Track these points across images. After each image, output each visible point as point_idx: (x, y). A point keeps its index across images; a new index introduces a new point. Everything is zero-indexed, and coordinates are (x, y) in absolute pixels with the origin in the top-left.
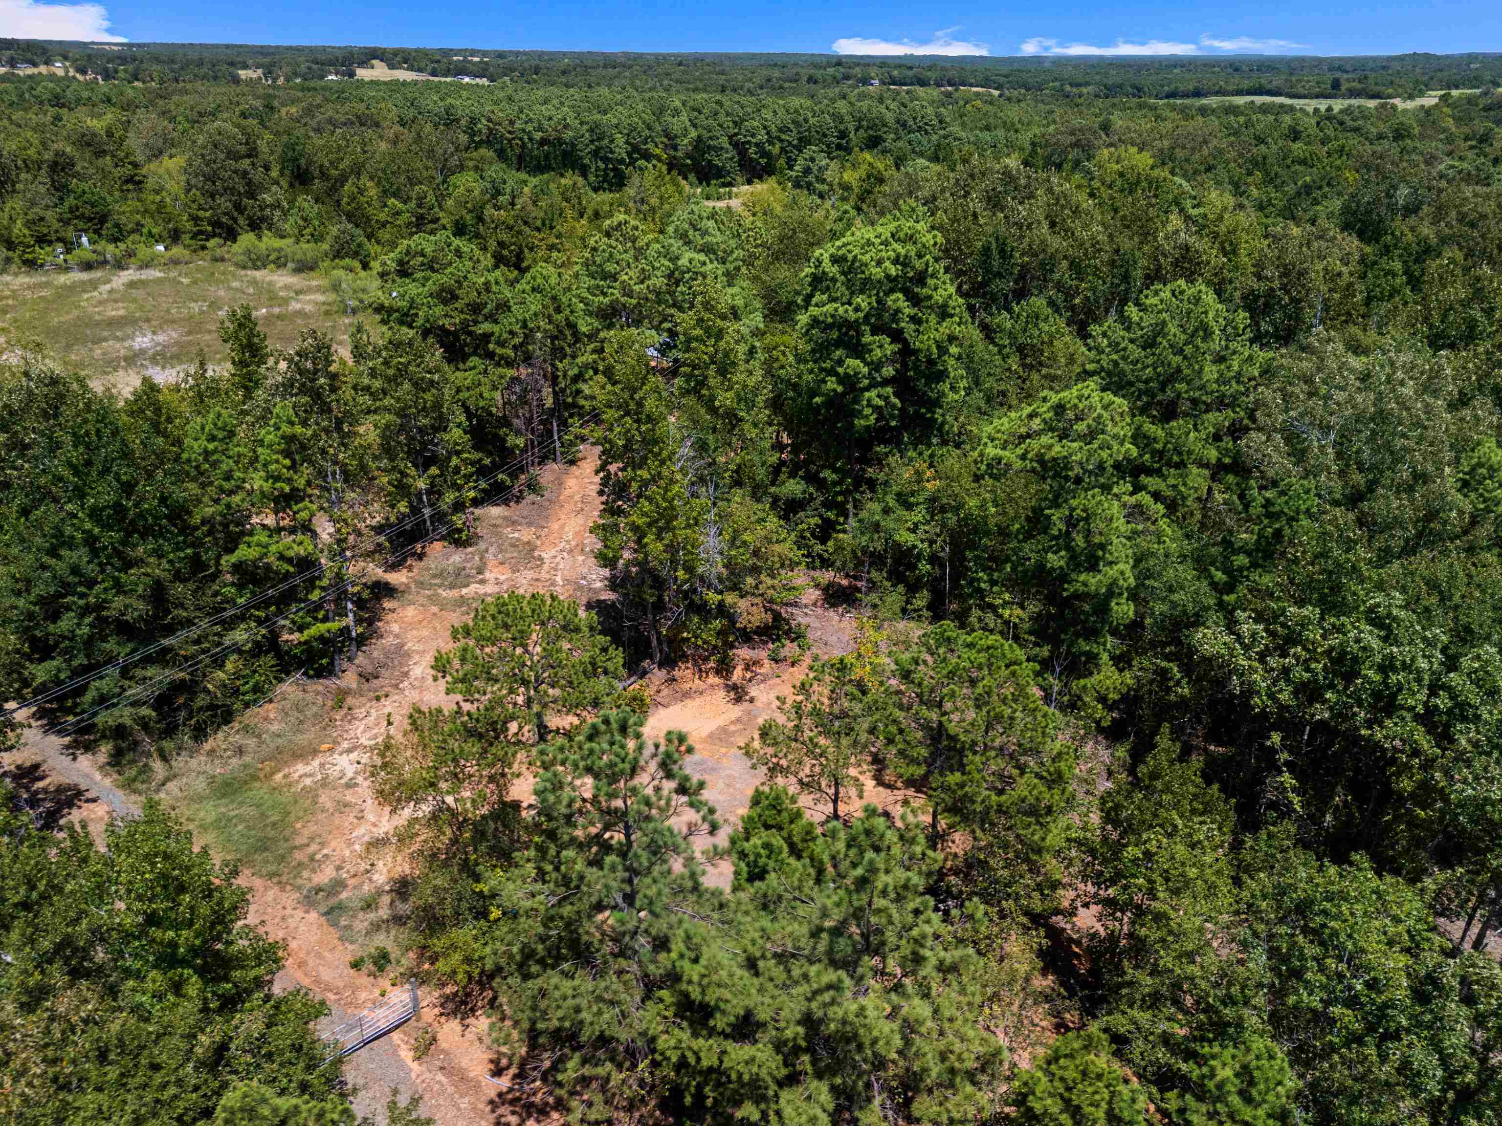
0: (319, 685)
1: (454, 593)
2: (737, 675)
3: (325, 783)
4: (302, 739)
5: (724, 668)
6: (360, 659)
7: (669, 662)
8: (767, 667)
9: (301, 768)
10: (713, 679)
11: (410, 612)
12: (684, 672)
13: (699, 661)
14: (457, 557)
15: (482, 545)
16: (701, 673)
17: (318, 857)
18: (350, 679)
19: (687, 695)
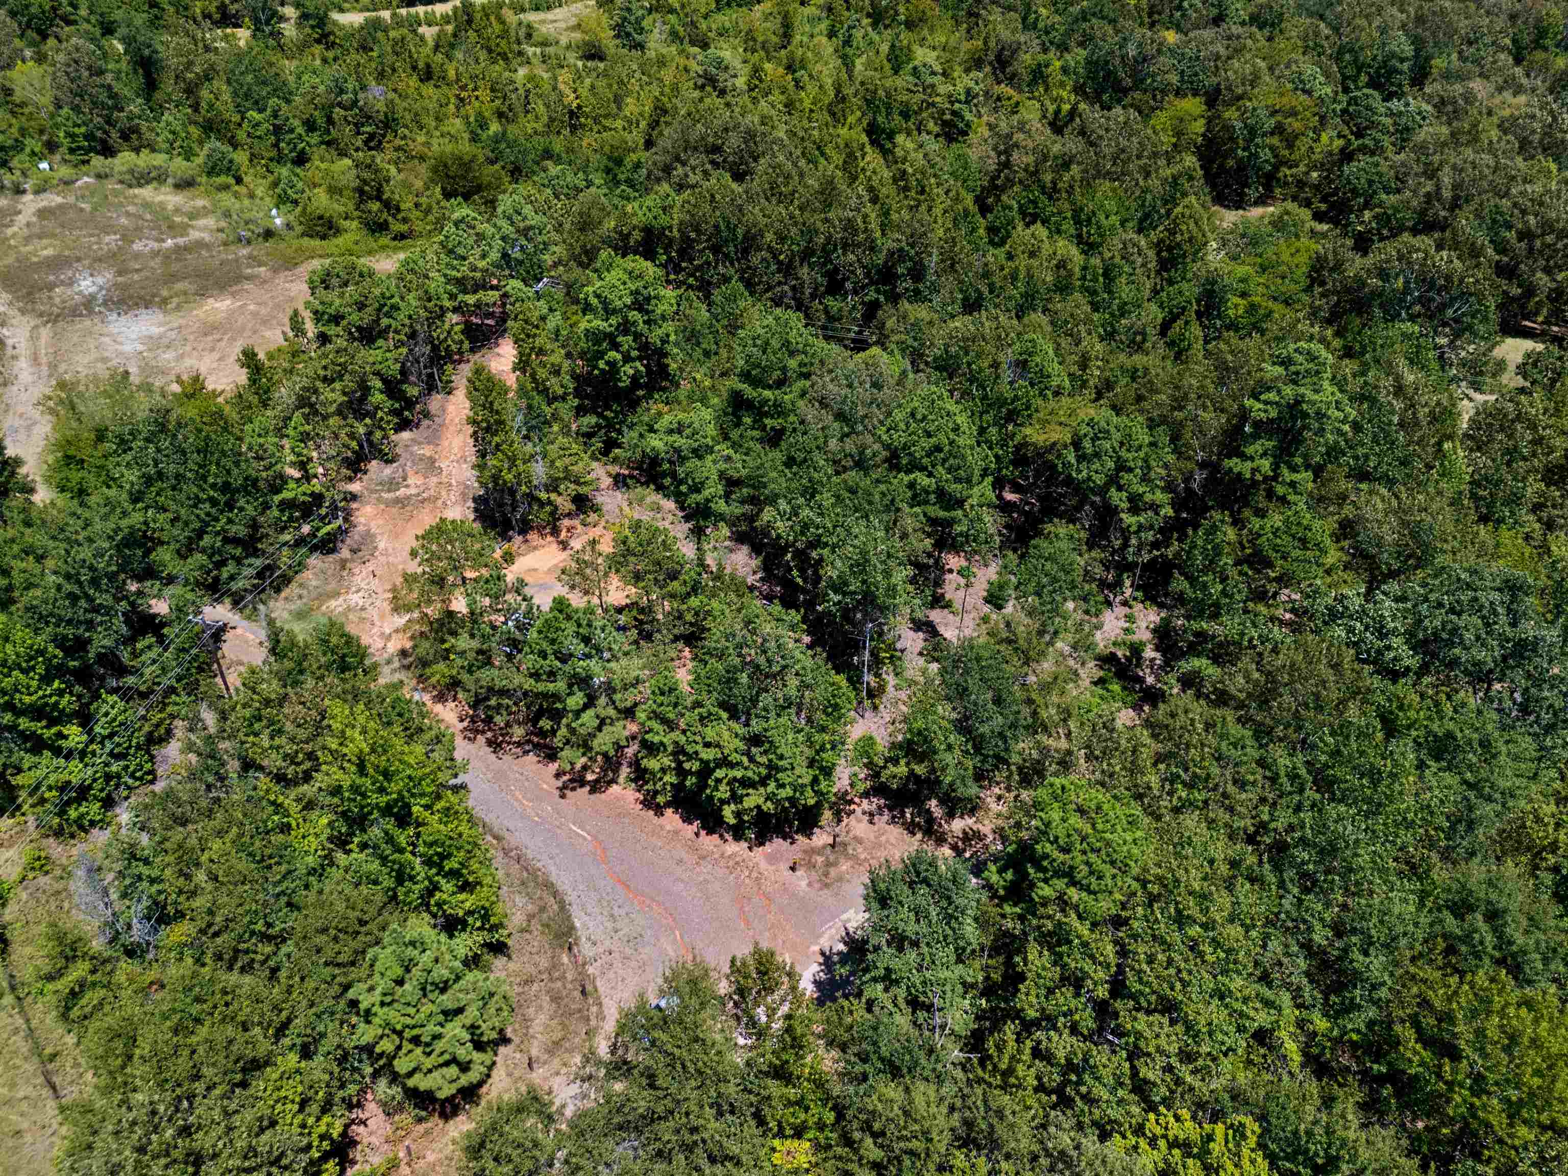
0: (331, 558)
1: (391, 495)
2: (563, 534)
3: (349, 609)
4: (329, 588)
5: (555, 532)
6: (348, 541)
7: (523, 532)
8: (580, 528)
9: (333, 603)
10: (549, 539)
11: (368, 509)
12: (533, 536)
13: (540, 530)
14: (388, 470)
15: (402, 460)
16: (543, 536)
18: (345, 553)
19: (535, 548)
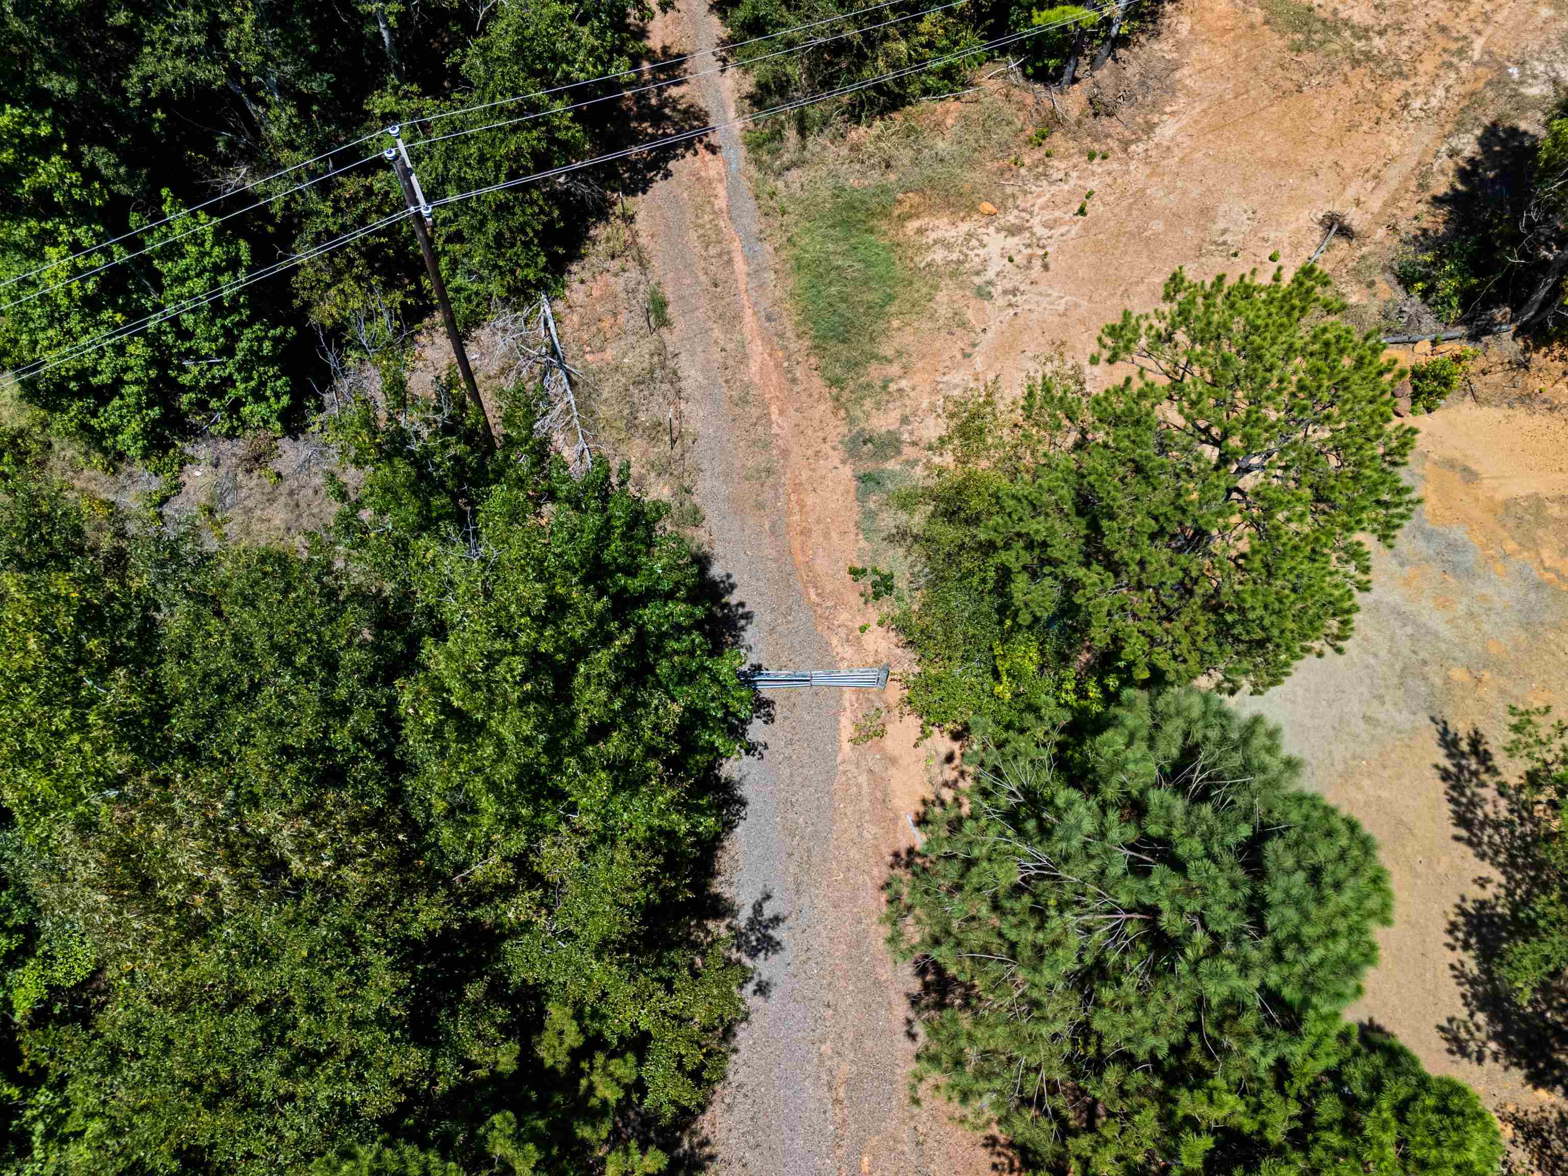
0: (1031, 94)
3: (957, 269)
4: (967, 178)
7: (1539, 334)
9: (943, 227)
17: (893, 387)
18: (1074, 100)
19: (1526, 400)
